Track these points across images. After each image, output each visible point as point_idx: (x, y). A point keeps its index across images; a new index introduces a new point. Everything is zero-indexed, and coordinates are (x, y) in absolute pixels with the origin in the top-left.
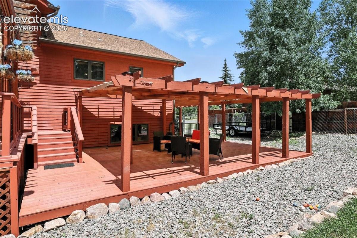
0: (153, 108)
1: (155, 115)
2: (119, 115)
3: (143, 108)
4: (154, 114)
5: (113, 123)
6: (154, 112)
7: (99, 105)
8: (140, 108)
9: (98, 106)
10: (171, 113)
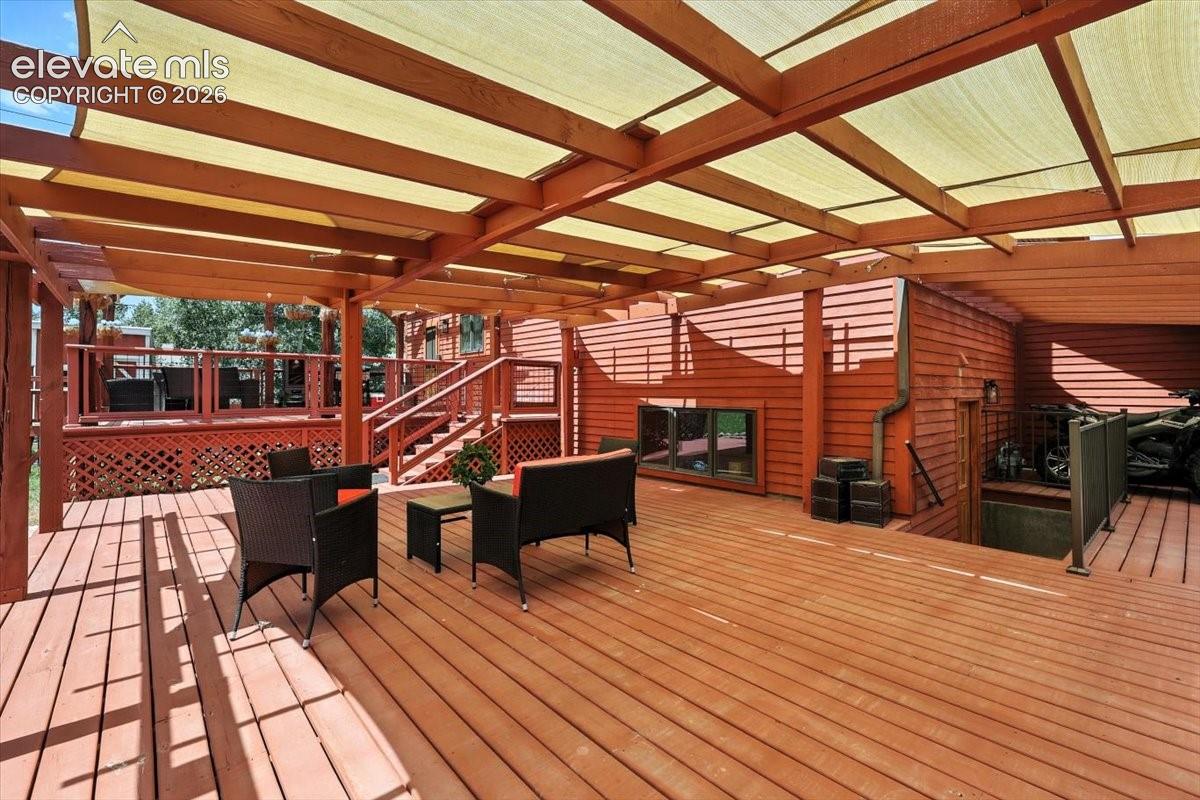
0: (778, 340)
1: (788, 369)
2: (660, 376)
3: (736, 344)
4: (784, 365)
5: (645, 400)
6: (784, 355)
7: (617, 345)
8: (726, 343)
9: (614, 349)
10: (890, 354)
